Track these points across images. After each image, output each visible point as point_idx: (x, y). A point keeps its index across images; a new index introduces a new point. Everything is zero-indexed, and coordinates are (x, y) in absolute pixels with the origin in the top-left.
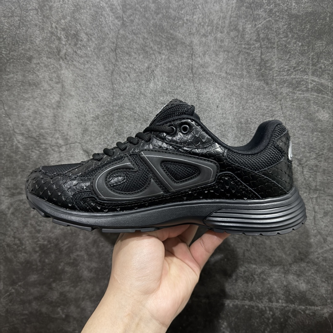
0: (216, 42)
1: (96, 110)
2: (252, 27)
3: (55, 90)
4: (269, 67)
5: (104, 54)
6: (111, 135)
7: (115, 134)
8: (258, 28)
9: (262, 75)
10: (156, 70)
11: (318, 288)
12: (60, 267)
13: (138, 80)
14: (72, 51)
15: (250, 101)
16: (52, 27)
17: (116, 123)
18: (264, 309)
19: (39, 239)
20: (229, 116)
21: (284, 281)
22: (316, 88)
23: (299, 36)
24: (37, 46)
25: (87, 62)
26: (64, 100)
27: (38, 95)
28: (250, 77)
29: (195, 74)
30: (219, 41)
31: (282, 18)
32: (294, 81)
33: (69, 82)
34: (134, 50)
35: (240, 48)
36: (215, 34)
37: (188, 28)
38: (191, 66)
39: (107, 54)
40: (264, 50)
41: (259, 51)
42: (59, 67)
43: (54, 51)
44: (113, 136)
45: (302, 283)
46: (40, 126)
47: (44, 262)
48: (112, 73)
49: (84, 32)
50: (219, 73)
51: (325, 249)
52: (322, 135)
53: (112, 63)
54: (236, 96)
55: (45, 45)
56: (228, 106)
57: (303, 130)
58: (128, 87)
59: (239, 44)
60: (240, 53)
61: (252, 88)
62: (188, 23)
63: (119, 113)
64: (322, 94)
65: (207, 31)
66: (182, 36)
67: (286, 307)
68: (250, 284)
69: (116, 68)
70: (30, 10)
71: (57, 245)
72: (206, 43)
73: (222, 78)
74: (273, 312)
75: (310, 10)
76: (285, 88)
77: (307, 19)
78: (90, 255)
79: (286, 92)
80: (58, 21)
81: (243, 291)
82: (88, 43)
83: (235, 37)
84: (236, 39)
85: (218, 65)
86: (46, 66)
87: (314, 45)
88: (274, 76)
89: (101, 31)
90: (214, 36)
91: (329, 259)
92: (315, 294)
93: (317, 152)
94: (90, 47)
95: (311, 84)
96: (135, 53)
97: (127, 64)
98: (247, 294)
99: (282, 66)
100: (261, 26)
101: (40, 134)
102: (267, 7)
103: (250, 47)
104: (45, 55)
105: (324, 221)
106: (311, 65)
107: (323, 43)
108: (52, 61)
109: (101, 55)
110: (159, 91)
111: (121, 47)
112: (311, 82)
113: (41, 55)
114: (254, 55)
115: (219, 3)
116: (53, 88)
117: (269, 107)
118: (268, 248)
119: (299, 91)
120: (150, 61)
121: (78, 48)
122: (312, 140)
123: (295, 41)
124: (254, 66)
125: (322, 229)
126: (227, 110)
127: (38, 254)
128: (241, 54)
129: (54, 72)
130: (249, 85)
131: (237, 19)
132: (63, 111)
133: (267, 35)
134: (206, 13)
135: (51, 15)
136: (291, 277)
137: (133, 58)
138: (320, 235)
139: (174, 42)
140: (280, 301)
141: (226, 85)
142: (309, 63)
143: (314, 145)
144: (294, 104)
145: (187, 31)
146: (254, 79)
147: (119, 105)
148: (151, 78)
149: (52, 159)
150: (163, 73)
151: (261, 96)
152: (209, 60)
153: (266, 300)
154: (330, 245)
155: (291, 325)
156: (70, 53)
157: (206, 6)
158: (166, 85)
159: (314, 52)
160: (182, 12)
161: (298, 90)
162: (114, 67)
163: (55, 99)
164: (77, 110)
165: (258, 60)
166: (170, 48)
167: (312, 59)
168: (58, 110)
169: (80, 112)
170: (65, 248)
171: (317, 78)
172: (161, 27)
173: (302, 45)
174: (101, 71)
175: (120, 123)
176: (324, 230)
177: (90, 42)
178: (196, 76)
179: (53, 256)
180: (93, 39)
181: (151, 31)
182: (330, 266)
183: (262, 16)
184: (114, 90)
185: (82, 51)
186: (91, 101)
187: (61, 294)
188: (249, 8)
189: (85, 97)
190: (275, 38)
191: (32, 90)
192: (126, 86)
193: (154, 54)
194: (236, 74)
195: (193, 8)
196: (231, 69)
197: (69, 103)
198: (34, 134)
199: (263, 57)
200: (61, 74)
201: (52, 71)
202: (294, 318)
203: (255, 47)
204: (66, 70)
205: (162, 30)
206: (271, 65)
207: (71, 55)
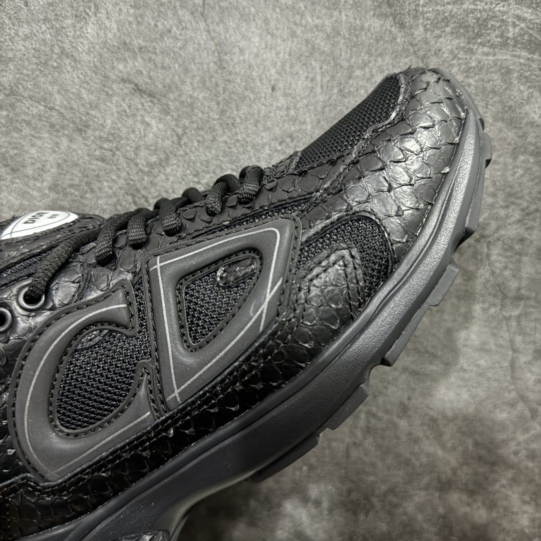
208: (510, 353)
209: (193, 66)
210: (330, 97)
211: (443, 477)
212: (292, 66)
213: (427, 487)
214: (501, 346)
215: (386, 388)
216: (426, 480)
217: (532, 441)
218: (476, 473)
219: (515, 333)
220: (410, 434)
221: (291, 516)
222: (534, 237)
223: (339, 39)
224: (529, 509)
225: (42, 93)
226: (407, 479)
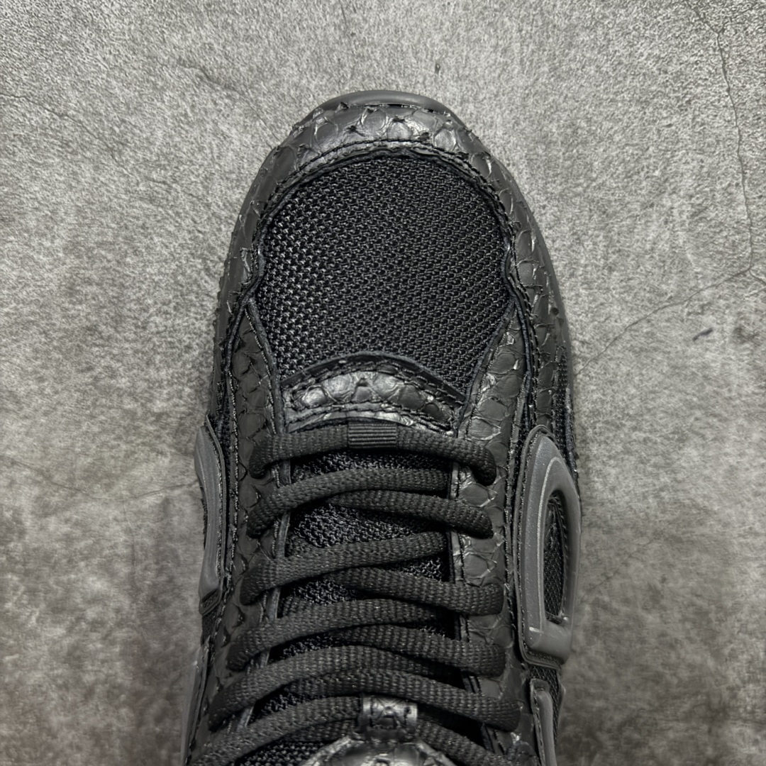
21: (705, 744)
68: (583, 761)
126: (481, 83)
136: (733, 731)
209: (298, 33)
210: (537, 79)
211: (715, 701)
212: (469, 28)
213: (688, 717)
215: (626, 564)
216: (686, 706)
220: (663, 635)
225: (46, 89)
226: (657, 704)
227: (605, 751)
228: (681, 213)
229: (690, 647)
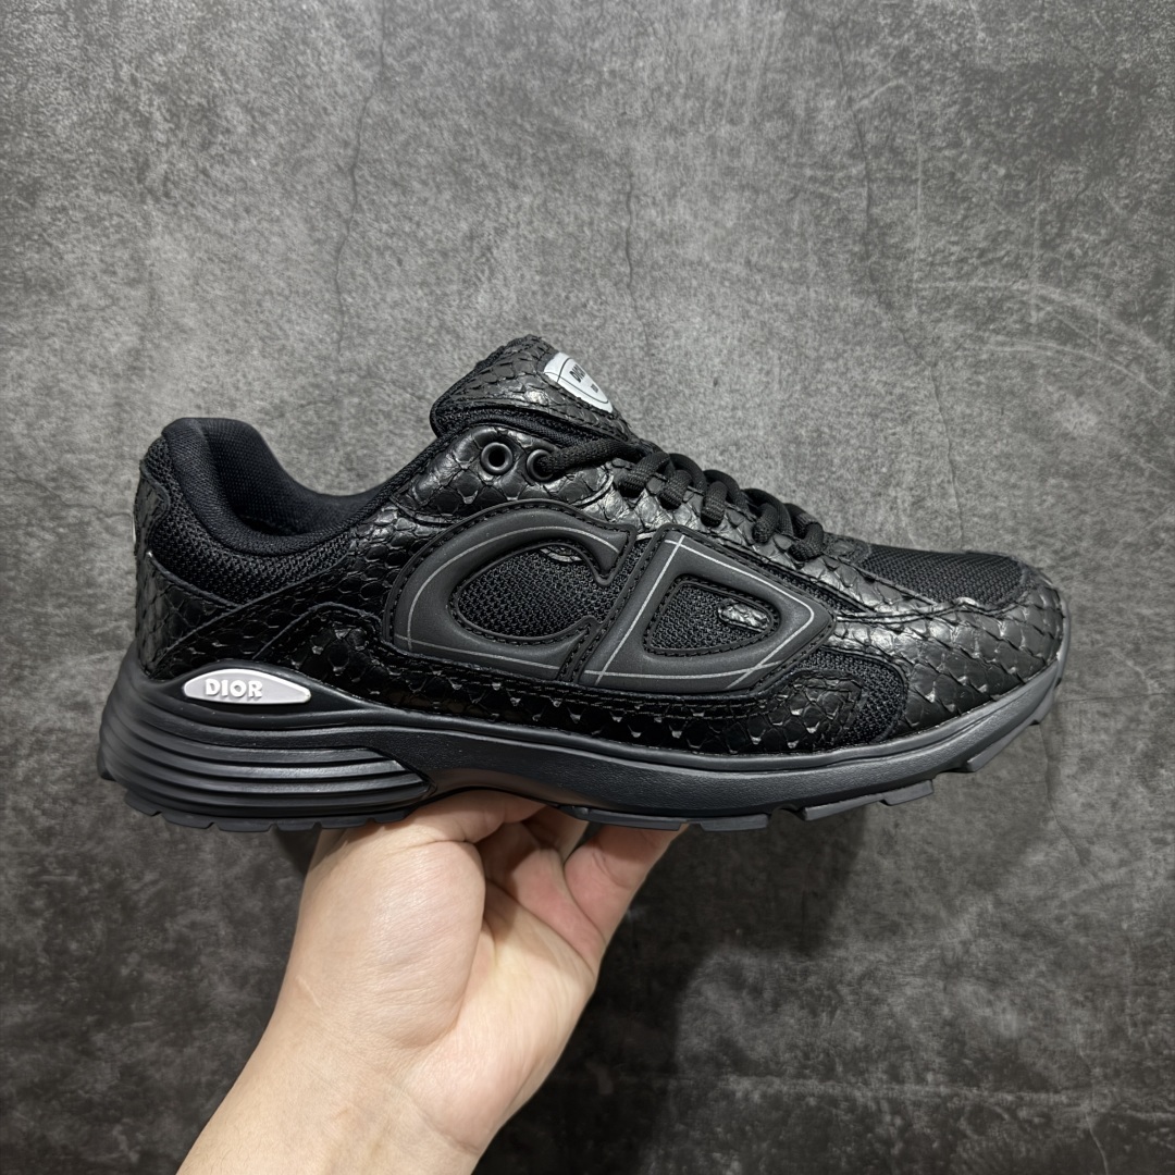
0: (714, 153)
1: (274, 384)
2: (838, 106)
3: (123, 309)
4: (896, 246)
5: (310, 181)
6: (329, 477)
7: (344, 475)
8: (860, 111)
9: (872, 276)
10: (498, 247)
11: (1060, 1028)
12: (124, 971)
13: (432, 279)
14: (193, 169)
15: (829, 365)
16: (117, 79)
17: (351, 434)
18: (872, 1105)
19: (46, 864)
20: (756, 416)
21: (941, 1004)
22: (1054, 324)
23: (997, 143)
24: (59, 143)
25: (247, 211)
26: (157, 347)
27: (58, 326)
28: (829, 279)
29: (640, 263)
30: (725, 150)
31: (943, 80)
32: (981, 300)
33: (175, 279)
34: (419, 170)
35: (797, 179)
36: (710, 126)
37: (616, 103)
38: (624, 236)
39: (321, 183)
40: (879, 187)
41: (861, 190)
42: (139, 224)
43: (125, 165)
44: (337, 480)
45: (1004, 1010)
46: (63, 438)
47: (64, 951)
48: (338, 251)
49: (238, 100)
50: (723, 265)
51: (1084, 887)
52: (1076, 489)
53: (340, 215)
54: (783, 346)
55: (88, 144)
56: (752, 379)
57: (1011, 468)
58: (395, 305)
59: (795, 166)
60: (796, 195)
61: (838, 321)
62: (616, 85)
63: (359, 396)
64: (1076, 346)
65: (683, 114)
66: (593, 129)
67: (950, 1097)
68: (824, 1017)
69: (354, 234)
70: (37, 12)
71: (113, 887)
72: (676, 158)
73: (732, 283)
74: (903, 1119)
75: (1035, 57)
76: (951, 322)
77: (1026, 87)
78: (240, 923)
79: (952, 335)
80: (141, 56)
81: (801, 1043)
82: (252, 143)
83: (780, 139)
84: (783, 146)
85: (719, 237)
86: (92, 220)
87: (1048, 177)
88: (911, 280)
89: (300, 99)
90: (707, 134)
91: (1099, 921)
92: (1051, 1047)
93: (1058, 545)
94: (258, 157)
95: (1039, 309)
96: (424, 183)
97: (393, 222)
98: (812, 1055)
99: (940, 245)
100: (870, 106)
101: (61, 470)
102: (890, 39)
103: (832, 177)
104: (90, 181)
105: (1081, 787)
106: (1037, 243)
107: (1077, 172)
108: (116, 202)
109: (300, 188)
110: (510, 321)
111: (375, 161)
112: (1039, 302)
113: (74, 177)
114: (844, 205)
115: (727, 20)
116: (115, 301)
117: (894, 386)
118: (888, 887)
119: (996, 332)
120: (476, 212)
121: (212, 157)
122: (1040, 505)
123: (984, 159)
124: (845, 241)
125: (1072, 816)
126: (748, 396)
127: (40, 922)
128: (798, 200)
129: (123, 241)
130: (827, 310)
131: (786, 77)
132: (150, 387)
133: (891, 137)
134: (679, 51)
135: (116, 36)
136: (967, 990)
137: (415, 199)
138: (1068, 837)
139: (564, 148)
140: (930, 1077)
141: (748, 307)
142: (1030, 236)
143: (1047, 523)
144: (981, 378)
145: (613, 113)
146: (842, 288)
147: (360, 369)
148: (480, 275)
149: (103, 565)
150: (524, 258)
151: (869, 348)
152: (689, 218)
153: (880, 1075)
154: (1100, 874)
155: (965, 1163)
156: (185, 175)
157: (679, 28)
158: (533, 302)
159: (1048, 199)
160: (597, 45)
161: (994, 330)
162: (344, 231)
163: (123, 343)
164: (205, 385)
165: (859, 221)
166: (552, 170)
167: (1043, 224)
168: (131, 381)
169: (213, 393)
170: (143, 897)
171: (1058, 291)
172: (521, 93)
173: (1008, 176)
174: (296, 242)
175: (363, 432)
176: (1082, 822)
177: (260, 139)
178: (641, 271)
179: (98, 927)
180: (272, 128)
181: (484, 107)
182: (1101, 949)
183: (875, 71)
184: (342, 313)
185: (228, 170)
186: (255, 352)
187: (127, 1072)
188: (829, 42)
189: (234, 336)
190: (916, 149)
191: (36, 305)
192: (389, 300)
193: (490, 187)
194: (781, 268)
195: (634, 31)
196: (764, 252)
197: (175, 356)
198: (37, 469)
199: (876, 211)
200: (147, 251)
201: (114, 238)
202: (976, 1137)
203: (849, 178)
204: (166, 237)
205: (524, 104)
206: (904, 240)
207: (186, 181)
208: (1046, 760)
209: (611, 351)
210: (792, 395)
211: (949, 955)
212: (741, 355)
213: (924, 972)
214: (1030, 750)
216: (922, 961)
217: (1083, 901)
218: (999, 951)
219: (1050, 730)
220: (898, 882)
221: (715, 1013)
222: (1073, 591)
223: (804, 322)
224: (1083, 1014)
225: (410, 377)
226: (894, 956)
227: (846, 1007)
228: (903, 502)
229: (924, 897)
